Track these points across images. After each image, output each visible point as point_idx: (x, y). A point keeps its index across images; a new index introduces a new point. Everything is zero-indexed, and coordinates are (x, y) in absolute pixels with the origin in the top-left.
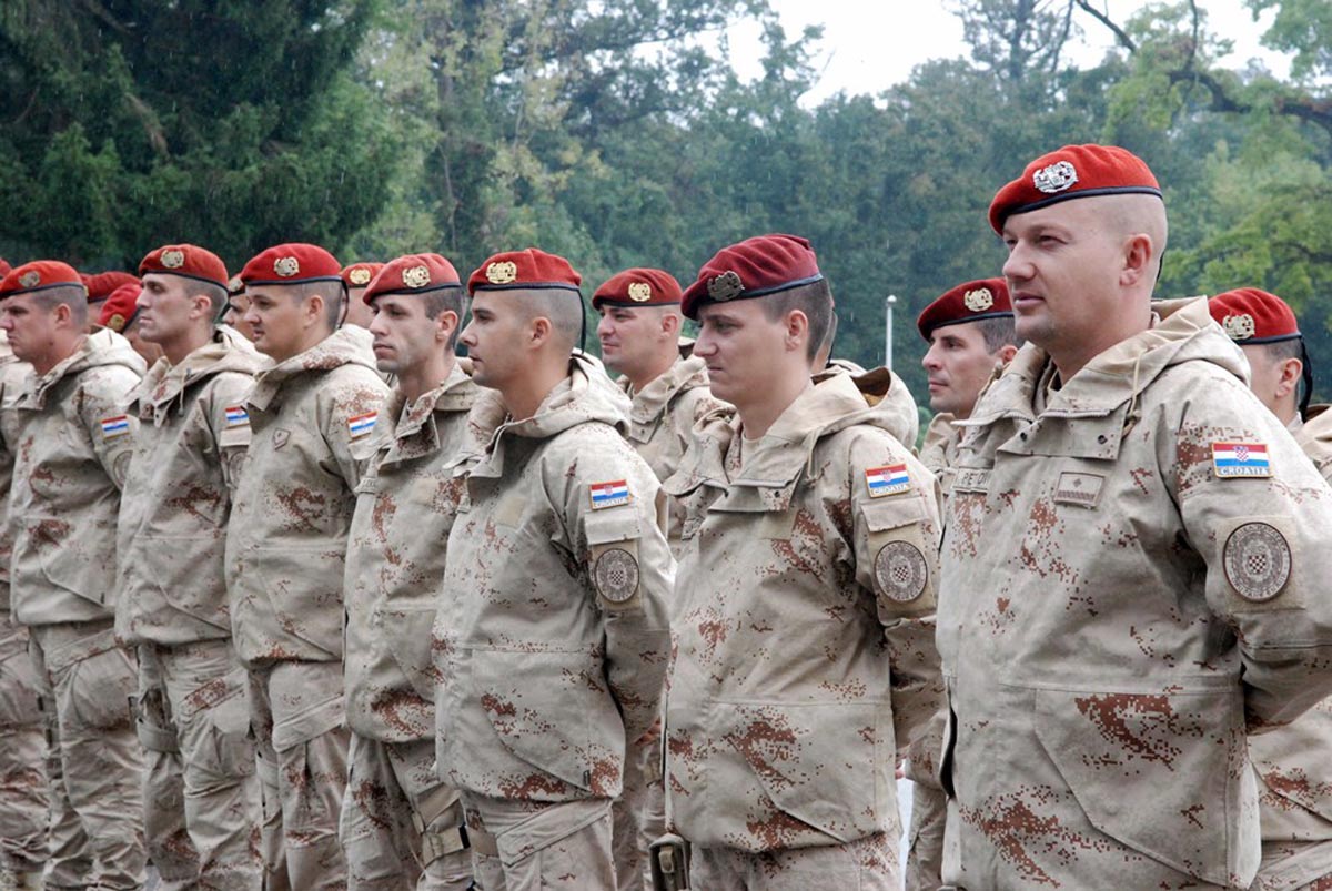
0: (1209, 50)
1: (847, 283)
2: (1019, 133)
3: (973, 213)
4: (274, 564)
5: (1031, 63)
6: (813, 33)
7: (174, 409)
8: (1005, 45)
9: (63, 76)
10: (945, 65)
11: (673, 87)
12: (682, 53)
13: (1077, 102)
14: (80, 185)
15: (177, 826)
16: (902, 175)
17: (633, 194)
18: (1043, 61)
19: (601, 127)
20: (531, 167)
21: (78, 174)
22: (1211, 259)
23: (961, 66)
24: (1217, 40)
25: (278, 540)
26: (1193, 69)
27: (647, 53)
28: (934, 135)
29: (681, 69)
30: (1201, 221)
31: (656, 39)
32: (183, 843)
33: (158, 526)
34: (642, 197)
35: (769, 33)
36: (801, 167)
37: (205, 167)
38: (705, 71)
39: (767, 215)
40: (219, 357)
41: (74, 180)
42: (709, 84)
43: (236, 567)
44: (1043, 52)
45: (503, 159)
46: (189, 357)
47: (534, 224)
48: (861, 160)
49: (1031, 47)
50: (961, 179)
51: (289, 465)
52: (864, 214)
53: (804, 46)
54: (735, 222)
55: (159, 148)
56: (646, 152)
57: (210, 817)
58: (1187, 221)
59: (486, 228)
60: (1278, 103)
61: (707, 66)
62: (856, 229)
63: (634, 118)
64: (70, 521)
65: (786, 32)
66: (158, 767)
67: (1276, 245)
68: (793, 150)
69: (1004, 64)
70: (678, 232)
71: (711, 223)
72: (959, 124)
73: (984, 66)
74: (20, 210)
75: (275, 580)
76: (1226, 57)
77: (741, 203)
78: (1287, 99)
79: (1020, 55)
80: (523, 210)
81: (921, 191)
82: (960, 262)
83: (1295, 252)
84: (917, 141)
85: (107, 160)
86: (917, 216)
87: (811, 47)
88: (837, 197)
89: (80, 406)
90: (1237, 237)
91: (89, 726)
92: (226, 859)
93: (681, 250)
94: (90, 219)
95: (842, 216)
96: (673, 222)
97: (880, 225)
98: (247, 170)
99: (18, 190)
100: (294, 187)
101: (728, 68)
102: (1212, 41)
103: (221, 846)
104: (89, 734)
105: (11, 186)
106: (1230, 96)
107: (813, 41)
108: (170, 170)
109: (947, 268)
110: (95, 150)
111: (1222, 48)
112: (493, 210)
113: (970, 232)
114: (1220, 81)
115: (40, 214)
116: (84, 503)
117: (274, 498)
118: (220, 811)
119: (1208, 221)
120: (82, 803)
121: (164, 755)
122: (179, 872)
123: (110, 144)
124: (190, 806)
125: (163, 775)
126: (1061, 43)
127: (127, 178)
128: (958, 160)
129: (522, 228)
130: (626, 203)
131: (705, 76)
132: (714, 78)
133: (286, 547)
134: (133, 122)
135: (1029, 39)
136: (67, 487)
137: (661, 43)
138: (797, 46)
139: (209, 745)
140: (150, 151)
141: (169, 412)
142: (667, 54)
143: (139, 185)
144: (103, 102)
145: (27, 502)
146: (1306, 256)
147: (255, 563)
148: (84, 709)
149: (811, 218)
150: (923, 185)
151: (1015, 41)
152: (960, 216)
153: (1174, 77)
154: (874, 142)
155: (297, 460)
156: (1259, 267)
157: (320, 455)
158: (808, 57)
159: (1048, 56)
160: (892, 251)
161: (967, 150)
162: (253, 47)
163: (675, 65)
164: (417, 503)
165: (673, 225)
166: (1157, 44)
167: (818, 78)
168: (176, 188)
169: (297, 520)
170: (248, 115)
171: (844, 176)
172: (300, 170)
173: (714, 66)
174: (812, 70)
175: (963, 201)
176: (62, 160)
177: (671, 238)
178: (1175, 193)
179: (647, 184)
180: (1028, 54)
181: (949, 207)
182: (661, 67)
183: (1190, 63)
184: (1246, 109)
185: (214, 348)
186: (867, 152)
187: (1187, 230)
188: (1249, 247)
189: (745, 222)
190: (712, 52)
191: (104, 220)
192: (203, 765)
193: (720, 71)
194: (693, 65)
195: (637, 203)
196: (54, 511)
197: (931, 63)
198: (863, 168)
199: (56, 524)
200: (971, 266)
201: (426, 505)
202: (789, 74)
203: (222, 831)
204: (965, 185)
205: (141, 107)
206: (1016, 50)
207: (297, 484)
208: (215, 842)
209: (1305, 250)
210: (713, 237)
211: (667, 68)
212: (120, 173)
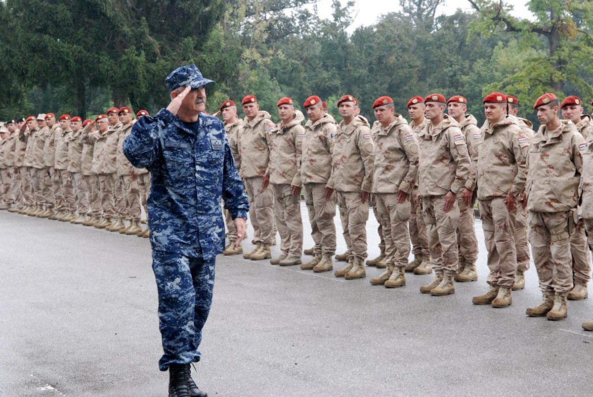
0: (504, 8)
1: (366, 96)
2: (426, 40)
3: (410, 69)
4: (494, 173)
5: (425, 13)
6: (351, 4)
7: (439, 137)
8: (415, 7)
9: (126, 29)
10: (395, 14)
11: (297, 25)
12: (300, 12)
13: (445, 28)
14: (134, 67)
15: (437, 243)
16: (384, 56)
17: (288, 65)
18: (429, 12)
19: (272, 40)
20: (257, 56)
21: (133, 64)
22: (508, 85)
23: (399, 15)
24: (508, 5)
25: (496, 167)
26: (500, 16)
27: (288, 12)
28: (395, 41)
29: (299, 18)
30: (494, 71)
31: (291, 7)
32: (439, 247)
33: (434, 166)
34: (292, 66)
35: (335, 5)
36: (348, 53)
37: (174, 60)
38: (309, 18)
39: (337, 72)
40: (449, 123)
41: (132, 65)
42: (310, 23)
43: (482, 173)
44: (429, 9)
45: (247, 53)
46: (441, 123)
47: (257, 77)
48: (369, 51)
49: (425, 7)
50: (406, 57)
51: (498, 148)
52: (371, 70)
53: (347, 9)
54: (325, 75)
55: (158, 53)
56: (290, 49)
57: (446, 240)
58: (489, 71)
59: (240, 78)
60: (531, 28)
61: (310, 16)
62: (368, 76)
63: (282, 37)
64: (394, 165)
65: (341, 4)
66: (432, 228)
67: (530, 80)
68: (345, 48)
69: (415, 13)
70: (305, 79)
71: (316, 75)
72: (403, 37)
73: (407, 15)
74: (112, 77)
75: (494, 177)
76: (511, 11)
77: (326, 67)
78: (534, 26)
79: (421, 11)
80: (254, 72)
81: (392, 62)
82: (406, 88)
83: (537, 82)
84: (390, 43)
85: (142, 58)
86: (390, 71)
87: (350, 9)
88: (361, 65)
89: (399, 134)
90: (517, 77)
91: (401, 220)
92: (451, 250)
93: (306, 85)
94: (137, 79)
95: (364, 72)
96: (303, 75)
97: (376, 75)
98: (190, 61)
99: (112, 70)
100: (205, 66)
101: (317, 17)
102: (506, 6)
103: (450, 247)
104: (401, 222)
105: (109, 68)
106: (513, 26)
107: (351, 7)
108: (162, 61)
109: (401, 90)
110: (139, 55)
111: (509, 8)
112: (241, 72)
113: (409, 77)
114: (509, 20)
115: (120, 78)
116: (398, 160)
117: (494, 156)
118: (450, 238)
119: (496, 71)
120: (396, 240)
121: (433, 224)
122: (438, 255)
123: (143, 53)
124: (441, 238)
125: (433, 229)
126: (436, 6)
127: (148, 65)
128: (404, 50)
129: (252, 78)
130: (284, 68)
131: (309, 20)
132: (313, 21)
133: (497, 168)
134: (149, 45)
135: (424, 5)
136: (394, 156)
137: (292, 8)
138: (345, 9)
139: (448, 221)
140: (155, 55)
141: (438, 138)
142: (295, 12)
143: (153, 67)
144: (140, 37)
145: (382, 160)
146: (541, 83)
147: (488, 172)
148: (400, 216)
149: (352, 73)
150: (392, 59)
151: (419, 5)
152: (406, 71)
153: (494, 19)
154: (373, 44)
155: (502, 147)
156: (526, 87)
157: (508, 146)
158: (349, 13)
159: (431, 11)
160: (381, 84)
161: (407, 47)
162: (189, 17)
163: (298, 16)
164: (558, 154)
165: (303, 76)
166: (487, 7)
167: (353, 21)
168: (165, 68)
169: (501, 162)
170: (190, 41)
171: (364, 56)
172: (207, 60)
173: (312, 17)
174: (351, 18)
175: (407, 65)
176: (128, 59)
177: (302, 81)
178: (484, 61)
179: (293, 61)
180: (424, 10)
181: (403, 68)
182: (293, 17)
183: (499, 13)
184: (520, 30)
185: (446, 120)
186: (371, 47)
187: (489, 74)
188: (521, 81)
189: (329, 75)
190: (311, 11)
191: (142, 80)
192: (446, 226)
193: (315, 18)
194: (304, 16)
195: (289, 68)
196: (390, 162)
197: (389, 14)
198: (370, 54)
199: (390, 166)
200: (411, 89)
201: (561, 155)
202: (343, 19)
203: (450, 243)
204: (407, 59)
205: (151, 39)
206: (419, 9)
207: (500, 153)
208: (448, 246)
209: (541, 81)
210: (317, 80)
211: (295, 18)
212: (146, 63)
